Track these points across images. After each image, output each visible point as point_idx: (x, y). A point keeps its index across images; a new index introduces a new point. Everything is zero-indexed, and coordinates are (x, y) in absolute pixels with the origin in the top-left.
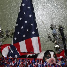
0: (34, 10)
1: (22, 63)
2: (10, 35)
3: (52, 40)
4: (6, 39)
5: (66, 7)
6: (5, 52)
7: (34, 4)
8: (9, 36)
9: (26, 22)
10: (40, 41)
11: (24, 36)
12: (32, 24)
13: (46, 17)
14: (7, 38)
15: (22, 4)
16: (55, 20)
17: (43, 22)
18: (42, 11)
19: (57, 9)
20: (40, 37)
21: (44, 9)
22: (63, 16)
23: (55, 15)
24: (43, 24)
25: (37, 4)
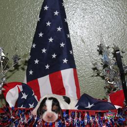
0: (66, 17)
2: (20, 65)
3: (101, 74)
4: (13, 73)
6: (13, 96)
7: (66, 6)
8: (20, 67)
9: (51, 40)
10: (78, 76)
11: (47, 67)
12: (62, 45)
13: (89, 30)
14: (16, 70)
15: (44, 5)
16: (107, 37)
17: (83, 41)
18: (82, 19)
19: (110, 15)
20: (78, 68)
22: (122, 29)
23: (106, 28)
24: (83, 44)
25: (72, 6)
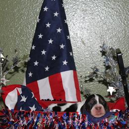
1: (43, 121)
4: (13, 75)
5: (127, 14)
7: (66, 7)
13: (89, 31)
16: (108, 38)
17: (83, 43)
18: (82, 20)
19: (111, 16)
20: (78, 70)
21: (86, 18)
22: (122, 31)
23: (106, 29)
24: (83, 45)
25: (72, 7)
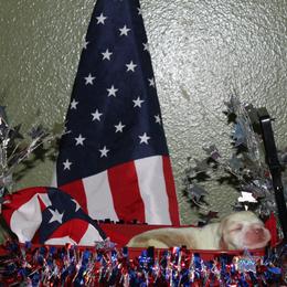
0: (146, 41)
1: (96, 269)
5: (282, 30)
7: (146, 14)
10: (174, 173)
11: (104, 152)
12: (138, 102)
13: (197, 69)
16: (239, 85)
20: (173, 155)
21: (192, 39)
22: (272, 67)
23: (236, 64)
24: (184, 100)
25: (160, 15)
